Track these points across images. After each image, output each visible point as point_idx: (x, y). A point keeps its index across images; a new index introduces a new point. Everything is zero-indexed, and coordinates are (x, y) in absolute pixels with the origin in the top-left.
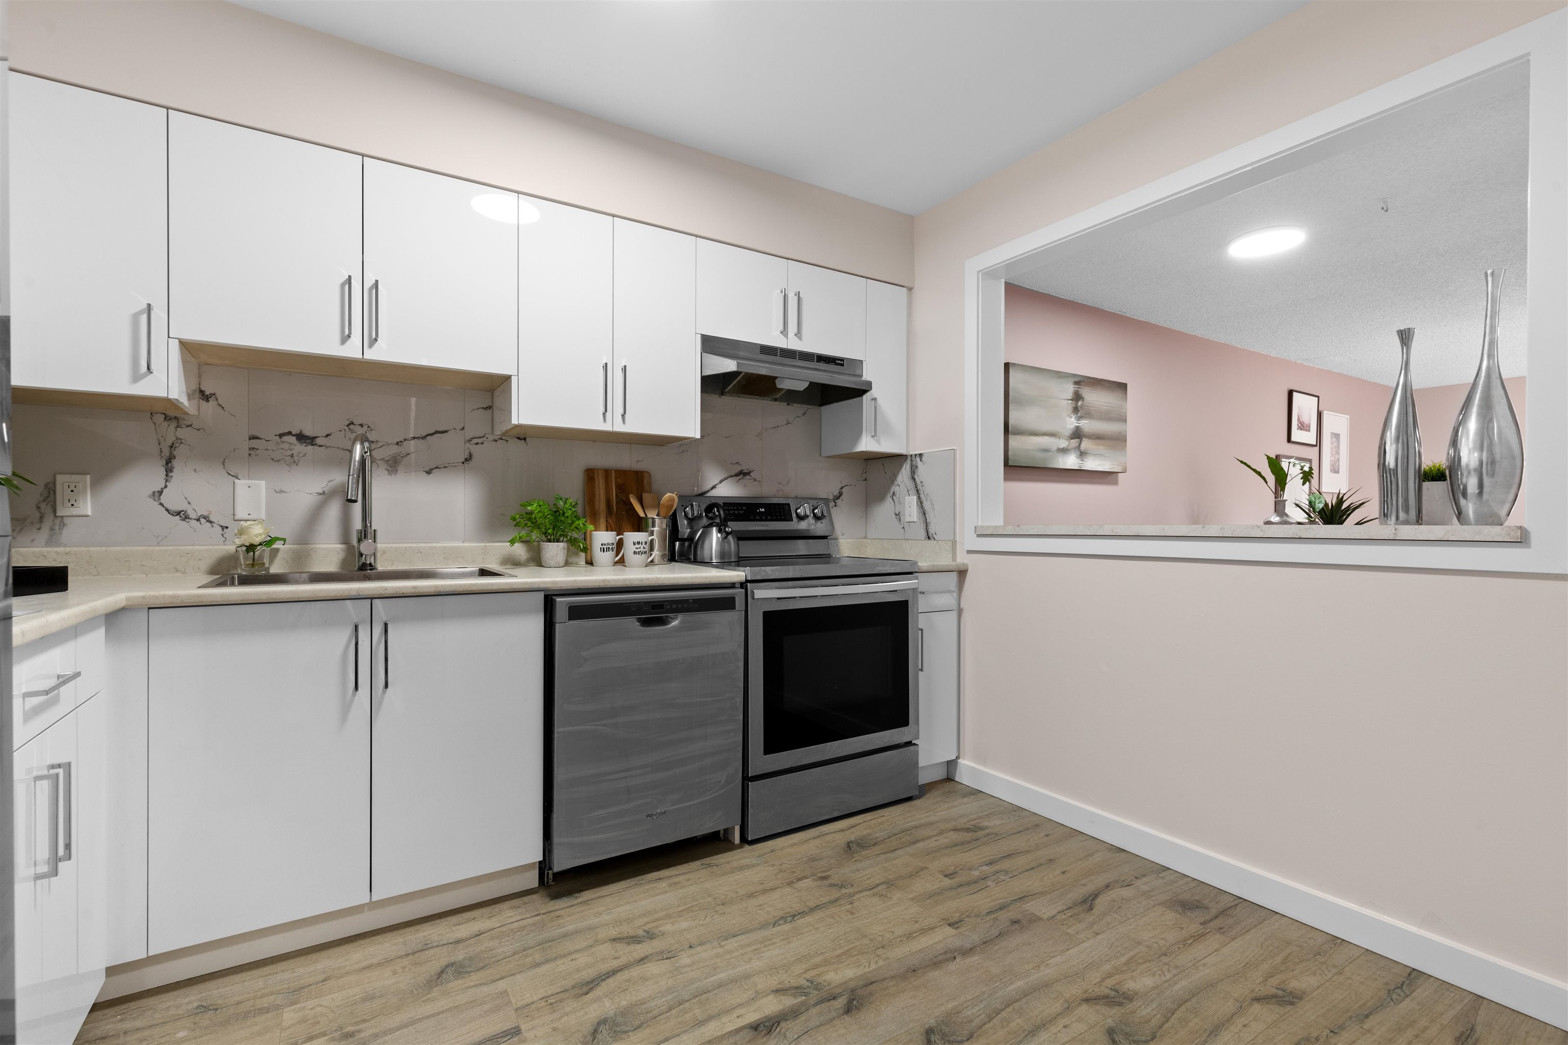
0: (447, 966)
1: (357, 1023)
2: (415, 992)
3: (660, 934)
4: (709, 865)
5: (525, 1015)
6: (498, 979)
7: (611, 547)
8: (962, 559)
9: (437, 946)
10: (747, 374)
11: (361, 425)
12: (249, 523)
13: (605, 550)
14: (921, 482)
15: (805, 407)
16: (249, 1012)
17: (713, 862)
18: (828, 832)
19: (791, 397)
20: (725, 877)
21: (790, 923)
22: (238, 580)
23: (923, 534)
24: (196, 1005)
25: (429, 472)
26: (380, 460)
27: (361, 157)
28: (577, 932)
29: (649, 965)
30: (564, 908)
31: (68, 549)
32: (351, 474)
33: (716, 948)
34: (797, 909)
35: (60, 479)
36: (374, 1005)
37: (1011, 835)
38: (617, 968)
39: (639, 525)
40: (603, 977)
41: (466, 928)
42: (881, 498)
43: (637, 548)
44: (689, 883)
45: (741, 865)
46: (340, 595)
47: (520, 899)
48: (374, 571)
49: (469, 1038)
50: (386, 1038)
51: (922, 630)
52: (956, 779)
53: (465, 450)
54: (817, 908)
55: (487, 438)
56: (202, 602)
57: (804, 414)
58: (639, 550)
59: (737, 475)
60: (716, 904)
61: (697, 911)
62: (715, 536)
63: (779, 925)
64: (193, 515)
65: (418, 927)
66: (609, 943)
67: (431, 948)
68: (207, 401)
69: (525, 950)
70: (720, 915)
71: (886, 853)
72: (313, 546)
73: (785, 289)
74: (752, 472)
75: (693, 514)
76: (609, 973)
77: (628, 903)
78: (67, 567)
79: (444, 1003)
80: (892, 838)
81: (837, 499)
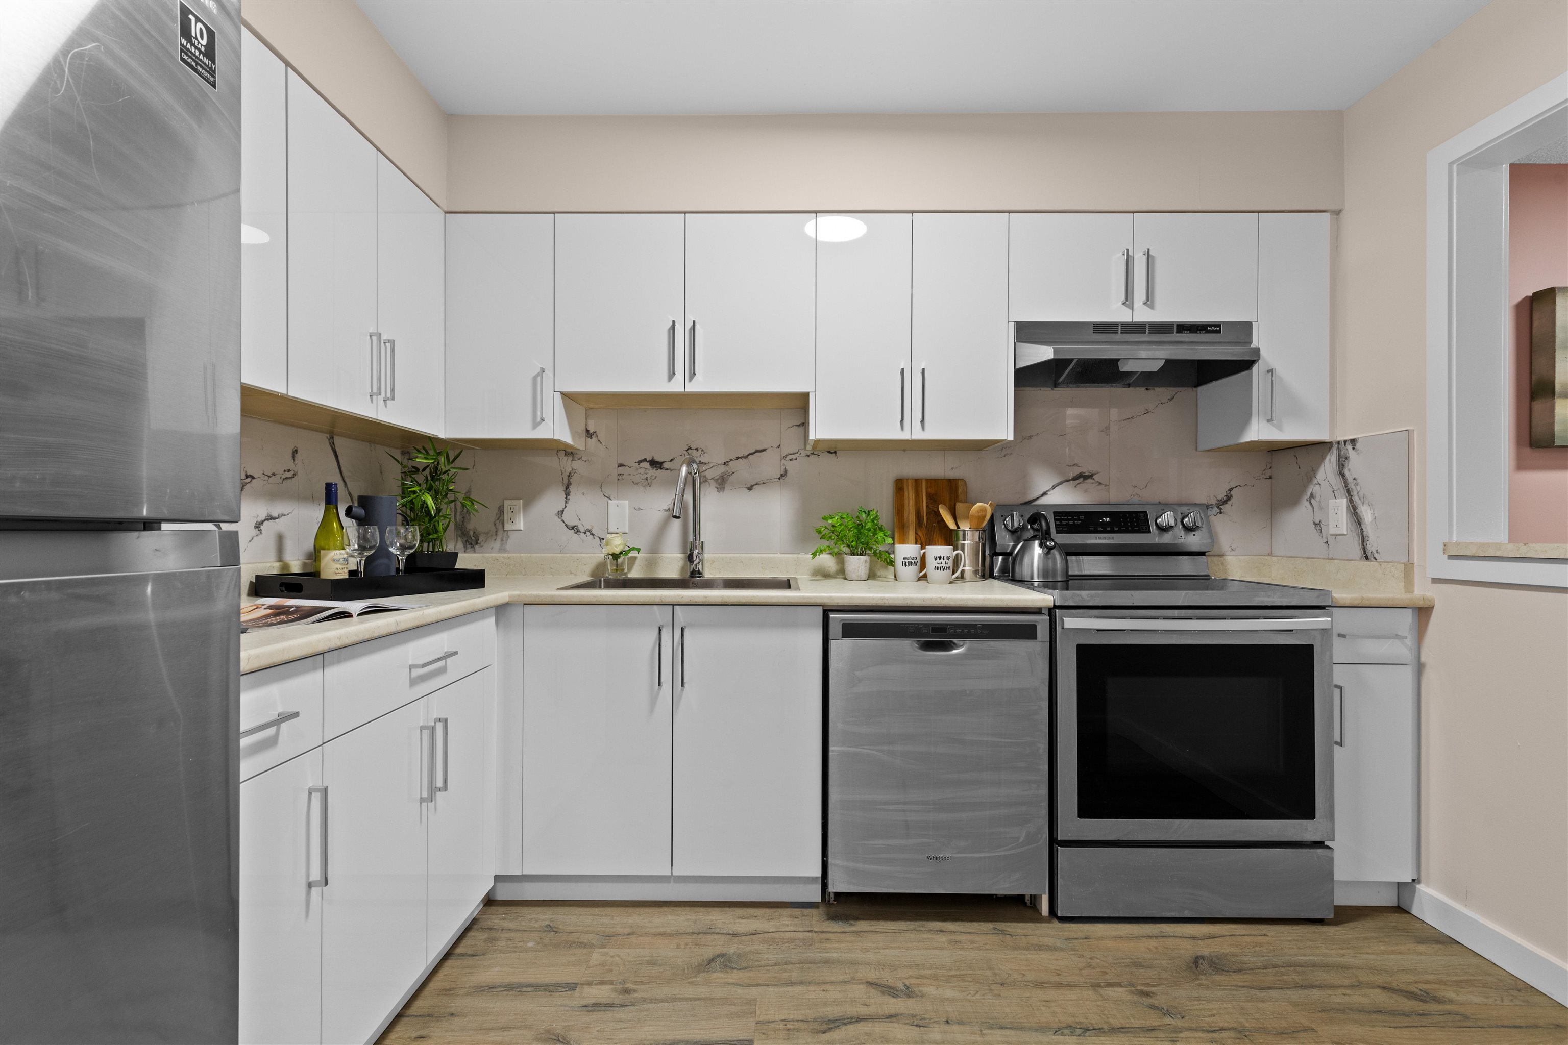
0: (718, 956)
1: (636, 983)
2: (686, 970)
3: (919, 994)
4: (1003, 932)
5: (762, 1031)
6: (752, 985)
7: (913, 561)
8: (1422, 591)
9: (718, 933)
10: (1080, 360)
11: (697, 449)
12: (613, 535)
13: (907, 564)
14: (1354, 479)
15: (1172, 390)
16: (574, 942)
17: (1009, 929)
18: (1172, 934)
19: (1147, 380)
20: (1016, 952)
21: (1078, 1037)
22: (604, 582)
23: (1357, 552)
24: (547, 923)
25: (750, 489)
26: (711, 479)
27: (684, 214)
28: (839, 962)
29: (896, 1025)
30: (836, 932)
31: (510, 555)
32: (677, 493)
33: (976, 1034)
34: (1093, 1022)
35: (507, 503)
36: (653, 971)
37: (1497, 1027)
38: (862, 1016)
39: (950, 538)
40: (846, 1021)
41: (746, 924)
42: (1293, 501)
43: (939, 564)
44: (971, 946)
45: (1040, 944)
46: (647, 600)
47: (801, 910)
48: (701, 578)
49: (710, 1034)
50: (650, 1005)
51: (1340, 688)
52: (1414, 911)
53: (781, 466)
54: (1121, 1030)
55: (800, 454)
56: (554, 601)
57: (1171, 400)
58: (941, 565)
59: (1074, 479)
60: (994, 980)
61: (970, 982)
62: (1037, 550)
63: (1063, 1034)
64: (582, 530)
65: (710, 910)
66: (864, 986)
67: (713, 933)
68: (591, 438)
69: (786, 964)
70: (994, 996)
71: (1251, 988)
72: (660, 555)
73: (1128, 250)
74: (1095, 474)
75: (1013, 525)
76: (852, 1019)
77: (899, 948)
78: (484, 570)
79: (702, 991)
80: (1269, 970)
81: (1223, 504)
